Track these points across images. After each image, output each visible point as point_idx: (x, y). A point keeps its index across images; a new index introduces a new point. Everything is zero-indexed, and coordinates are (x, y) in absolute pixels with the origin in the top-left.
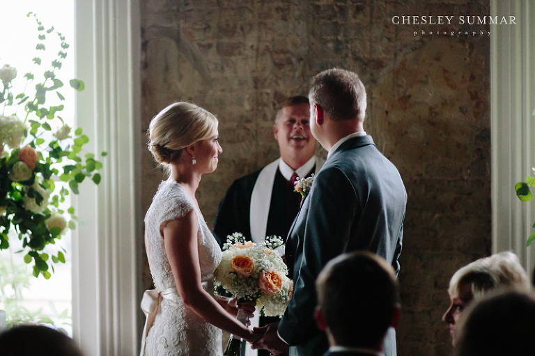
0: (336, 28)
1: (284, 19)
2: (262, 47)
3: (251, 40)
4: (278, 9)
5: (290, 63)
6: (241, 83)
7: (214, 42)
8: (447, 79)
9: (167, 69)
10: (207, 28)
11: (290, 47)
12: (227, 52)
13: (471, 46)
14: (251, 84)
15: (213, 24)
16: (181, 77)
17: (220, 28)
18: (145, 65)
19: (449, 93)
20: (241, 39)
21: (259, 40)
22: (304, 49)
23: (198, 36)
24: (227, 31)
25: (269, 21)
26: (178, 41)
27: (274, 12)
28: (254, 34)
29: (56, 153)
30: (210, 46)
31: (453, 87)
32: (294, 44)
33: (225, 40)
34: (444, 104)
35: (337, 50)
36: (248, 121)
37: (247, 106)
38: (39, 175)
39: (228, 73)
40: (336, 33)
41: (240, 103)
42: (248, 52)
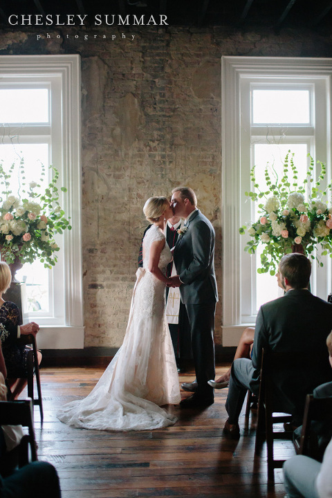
0: (162, 169)
1: (141, 165)
2: (132, 176)
3: (128, 173)
4: (138, 161)
5: (144, 182)
6: (124, 190)
7: (112, 173)
8: (205, 189)
9: (93, 184)
10: (110, 168)
11: (143, 176)
12: (118, 177)
13: (214, 177)
14: (128, 190)
15: (112, 167)
16: (98, 187)
17: (114, 168)
18: (84, 182)
19: (205, 195)
20: (123, 172)
21: (131, 173)
22: (149, 177)
23: (105, 171)
24: (119, 169)
25: (135, 166)
26: (97, 173)
27: (137, 162)
28: (129, 170)
29: (55, 217)
30: (110, 175)
31: (207, 192)
32: (145, 175)
33: (117, 173)
34: (204, 198)
35: (162, 177)
36: (126, 205)
37: (126, 199)
38: (48, 226)
39: (118, 186)
40: (162, 171)
41: (123, 197)
42: (127, 178)
